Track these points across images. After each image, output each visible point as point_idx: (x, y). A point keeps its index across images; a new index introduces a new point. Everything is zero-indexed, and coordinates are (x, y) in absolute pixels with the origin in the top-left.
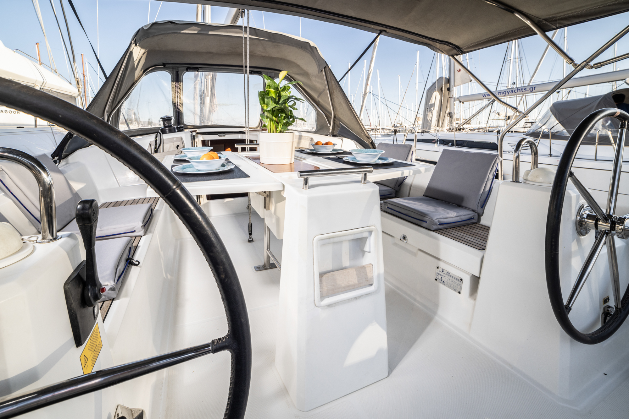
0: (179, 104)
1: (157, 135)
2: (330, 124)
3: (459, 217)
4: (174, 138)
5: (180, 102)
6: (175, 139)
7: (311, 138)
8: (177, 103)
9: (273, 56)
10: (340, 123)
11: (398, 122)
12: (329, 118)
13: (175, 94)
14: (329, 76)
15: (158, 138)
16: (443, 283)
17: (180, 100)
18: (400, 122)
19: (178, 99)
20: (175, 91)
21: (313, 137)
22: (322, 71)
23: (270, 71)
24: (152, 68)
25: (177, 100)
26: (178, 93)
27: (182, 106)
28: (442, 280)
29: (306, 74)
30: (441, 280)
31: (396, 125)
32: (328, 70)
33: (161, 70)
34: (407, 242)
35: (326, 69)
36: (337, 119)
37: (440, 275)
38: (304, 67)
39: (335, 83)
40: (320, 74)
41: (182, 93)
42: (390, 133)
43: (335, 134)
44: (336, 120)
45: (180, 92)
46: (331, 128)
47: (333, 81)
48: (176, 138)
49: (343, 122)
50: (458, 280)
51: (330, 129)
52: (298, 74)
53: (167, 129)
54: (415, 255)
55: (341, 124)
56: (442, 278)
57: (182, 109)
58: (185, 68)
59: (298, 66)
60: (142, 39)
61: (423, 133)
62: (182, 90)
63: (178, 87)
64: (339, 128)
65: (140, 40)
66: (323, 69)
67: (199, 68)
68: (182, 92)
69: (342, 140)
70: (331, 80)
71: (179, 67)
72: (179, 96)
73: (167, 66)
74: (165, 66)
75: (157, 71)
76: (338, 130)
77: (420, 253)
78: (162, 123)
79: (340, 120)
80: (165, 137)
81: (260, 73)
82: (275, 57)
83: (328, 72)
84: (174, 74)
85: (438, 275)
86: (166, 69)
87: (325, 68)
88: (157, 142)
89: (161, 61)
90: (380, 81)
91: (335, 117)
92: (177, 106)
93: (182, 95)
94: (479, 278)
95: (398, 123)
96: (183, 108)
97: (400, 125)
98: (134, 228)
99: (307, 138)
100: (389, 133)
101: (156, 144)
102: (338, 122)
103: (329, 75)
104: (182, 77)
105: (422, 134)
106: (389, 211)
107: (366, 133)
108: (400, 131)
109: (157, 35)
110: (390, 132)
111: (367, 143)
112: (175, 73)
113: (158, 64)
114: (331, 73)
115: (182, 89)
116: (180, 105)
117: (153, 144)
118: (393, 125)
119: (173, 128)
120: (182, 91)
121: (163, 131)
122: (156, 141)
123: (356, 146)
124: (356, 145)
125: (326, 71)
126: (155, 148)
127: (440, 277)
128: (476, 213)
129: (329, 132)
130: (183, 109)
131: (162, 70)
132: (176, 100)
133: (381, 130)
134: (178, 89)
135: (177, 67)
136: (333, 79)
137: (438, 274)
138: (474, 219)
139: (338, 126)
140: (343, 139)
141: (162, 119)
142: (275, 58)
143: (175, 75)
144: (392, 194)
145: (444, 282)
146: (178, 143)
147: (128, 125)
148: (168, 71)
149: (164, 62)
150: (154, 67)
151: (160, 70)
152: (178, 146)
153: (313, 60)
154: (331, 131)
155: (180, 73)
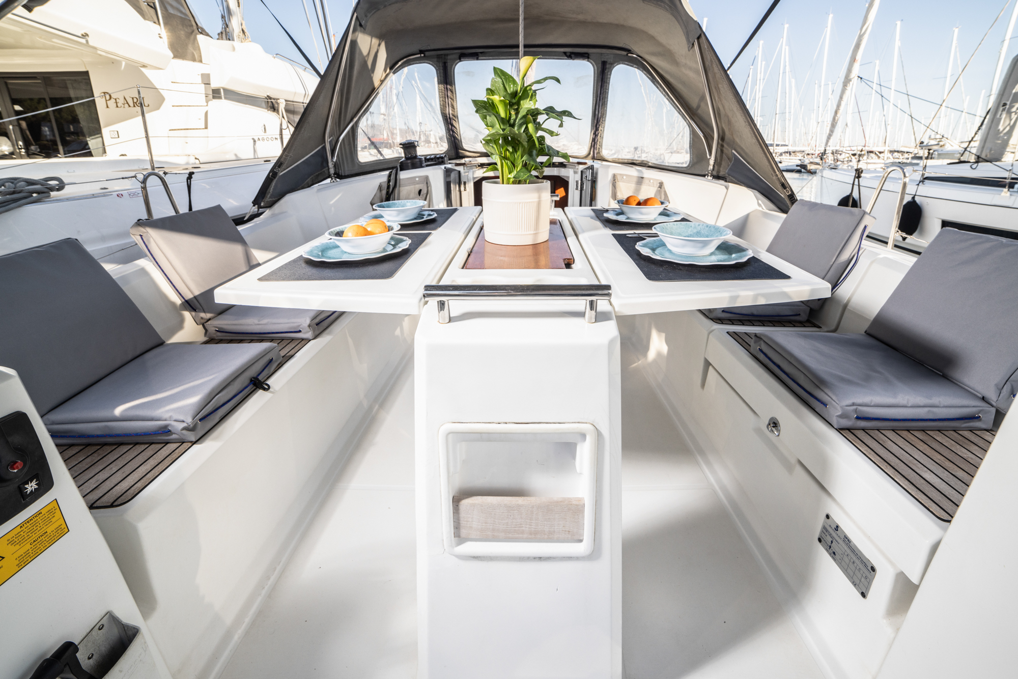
0: (451, 116)
1: (391, 172)
2: (710, 154)
3: (926, 409)
4: (416, 177)
5: (453, 113)
6: (417, 179)
7: (660, 183)
8: (448, 116)
9: (601, 21)
10: (734, 151)
11: (933, 137)
12: (709, 138)
13: (444, 100)
14: (708, 56)
15: (393, 177)
16: (833, 555)
17: (453, 109)
18: (938, 136)
19: (450, 108)
20: (444, 96)
21: (664, 181)
22: (693, 44)
23: (604, 51)
24: (402, 61)
25: (449, 111)
26: (450, 99)
27: (457, 120)
28: (832, 548)
29: (668, 54)
30: (830, 547)
31: (925, 144)
32: (704, 42)
33: (420, 62)
34: (778, 435)
35: (701, 40)
36: (728, 144)
37: (830, 535)
38: (662, 39)
39: (719, 70)
40: (691, 51)
41: (456, 98)
42: (908, 161)
43: (721, 174)
44: (725, 145)
45: (452, 97)
46: (712, 162)
47: (714, 66)
48: (419, 177)
49: (739, 150)
50: (866, 566)
51: (709, 164)
52: (653, 54)
53: (409, 161)
54: (789, 468)
55: (734, 154)
56: (832, 542)
57: (457, 124)
58: (457, 56)
59: (652, 38)
60: (369, 15)
61: (976, 164)
62: (456, 94)
63: (448, 89)
64: (731, 162)
65: (366, 16)
66: (696, 40)
67: (480, 54)
68: (456, 96)
69: (727, 188)
70: (712, 64)
71: (447, 55)
72: (451, 103)
73: (427, 53)
74: (424, 55)
75: (413, 64)
76: (728, 166)
77: (798, 469)
78: (402, 151)
79: (733, 145)
80: (404, 175)
81: (587, 55)
82: (605, 21)
83: (706, 47)
84: (439, 66)
85: (826, 533)
86: (427, 60)
87: (697, 37)
88: (391, 183)
89: (416, 48)
90: (899, 48)
91: (722, 138)
92: (449, 120)
93: (455, 101)
94: (915, 588)
95: (933, 139)
96: (459, 123)
97: (936, 143)
98: (299, 326)
99: (652, 181)
100: (905, 161)
101: (388, 187)
102: (730, 150)
103: (707, 53)
104: (452, 70)
105: (974, 166)
106: (762, 357)
107: (779, 176)
108: (933, 156)
109: (390, 5)
110: (908, 159)
111: (782, 196)
112: (441, 65)
113: (414, 53)
114: (710, 48)
115: (455, 91)
116: (454, 118)
117: (385, 186)
118: (918, 142)
119: (418, 160)
120: (454, 95)
121: (403, 167)
122: (389, 181)
123: (757, 201)
124: (758, 199)
125: (702, 45)
126: (387, 193)
127: (829, 539)
128: (992, 406)
129: (708, 171)
130: (459, 125)
131: (422, 61)
132: (446, 110)
133: (887, 154)
134: (449, 92)
135: (445, 55)
136: (715, 62)
137: (827, 531)
138: (981, 420)
139: (729, 159)
140: (729, 186)
141: (402, 146)
142: (606, 23)
143: (441, 68)
144: (799, 314)
145: (834, 553)
146: (423, 187)
147: (380, 152)
148: (431, 63)
149: (421, 49)
150: (405, 60)
151: (418, 62)
152: (420, 192)
153: (676, 23)
154: (711, 167)
155: (449, 64)
